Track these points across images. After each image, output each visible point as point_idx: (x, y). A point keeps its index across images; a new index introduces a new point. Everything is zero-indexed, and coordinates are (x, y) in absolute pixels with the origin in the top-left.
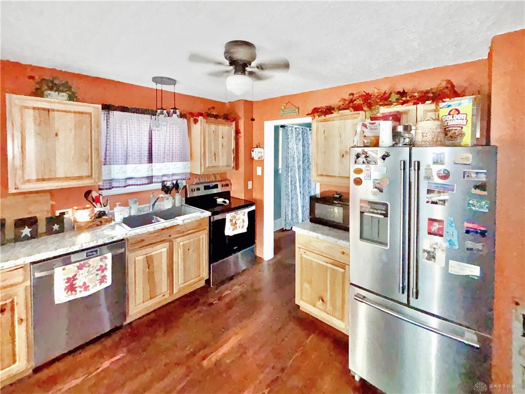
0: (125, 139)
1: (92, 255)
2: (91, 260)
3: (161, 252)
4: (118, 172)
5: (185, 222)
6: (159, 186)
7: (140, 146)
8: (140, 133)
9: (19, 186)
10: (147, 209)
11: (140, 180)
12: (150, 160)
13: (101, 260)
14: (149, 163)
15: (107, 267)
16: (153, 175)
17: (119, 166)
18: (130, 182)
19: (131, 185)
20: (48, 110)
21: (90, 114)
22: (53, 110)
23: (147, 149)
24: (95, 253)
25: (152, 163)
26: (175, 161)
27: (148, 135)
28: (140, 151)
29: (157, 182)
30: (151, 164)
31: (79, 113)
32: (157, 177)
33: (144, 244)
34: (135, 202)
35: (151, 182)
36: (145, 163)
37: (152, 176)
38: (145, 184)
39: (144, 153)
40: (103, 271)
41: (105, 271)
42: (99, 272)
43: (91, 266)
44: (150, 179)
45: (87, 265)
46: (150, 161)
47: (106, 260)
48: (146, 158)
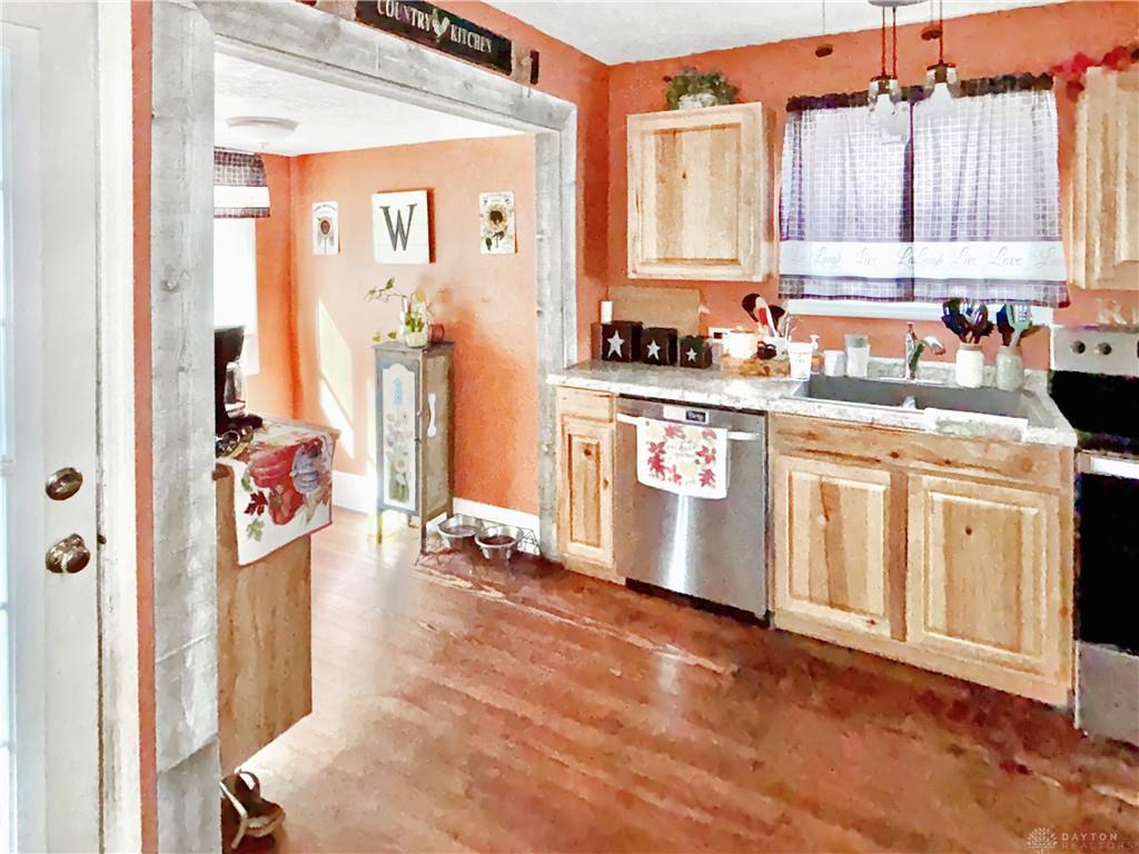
0: (837, 175)
1: (696, 419)
2: (688, 426)
3: (865, 491)
4: (818, 258)
5: (948, 429)
6: (937, 311)
7: (876, 192)
8: (877, 157)
9: (638, 268)
10: (894, 369)
11: (875, 287)
12: (907, 233)
13: (704, 435)
14: (904, 240)
15: (716, 455)
16: (916, 276)
17: (818, 243)
18: (852, 288)
19: (856, 297)
20: (675, 131)
21: (737, 126)
22: (680, 131)
23: (900, 202)
24: (701, 417)
25: (912, 240)
26: (1000, 239)
27: (902, 160)
28: (875, 206)
29: (928, 299)
30: (909, 244)
31: (717, 127)
32: (929, 282)
33: (813, 445)
34: (860, 343)
35: (910, 297)
36: (893, 240)
37: (913, 280)
38: (891, 299)
39: (890, 213)
40: (708, 460)
41: (712, 463)
42: (702, 460)
43: (687, 439)
44: (907, 288)
45: (680, 434)
46: (905, 234)
47: (714, 441)
48: (896, 227)
